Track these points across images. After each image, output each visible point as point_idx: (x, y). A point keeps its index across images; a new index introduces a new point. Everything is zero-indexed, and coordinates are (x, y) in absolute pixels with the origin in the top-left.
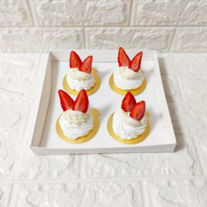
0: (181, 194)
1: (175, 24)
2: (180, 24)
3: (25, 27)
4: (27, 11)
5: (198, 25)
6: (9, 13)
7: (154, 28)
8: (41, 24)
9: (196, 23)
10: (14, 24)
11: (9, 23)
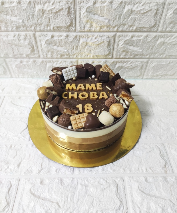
0: (156, 188)
1: (148, 56)
2: (152, 57)
3: (32, 58)
4: (34, 46)
5: (165, 58)
6: (21, 46)
7: (132, 60)
8: (45, 56)
9: (164, 56)
10: (24, 56)
11: (21, 54)
